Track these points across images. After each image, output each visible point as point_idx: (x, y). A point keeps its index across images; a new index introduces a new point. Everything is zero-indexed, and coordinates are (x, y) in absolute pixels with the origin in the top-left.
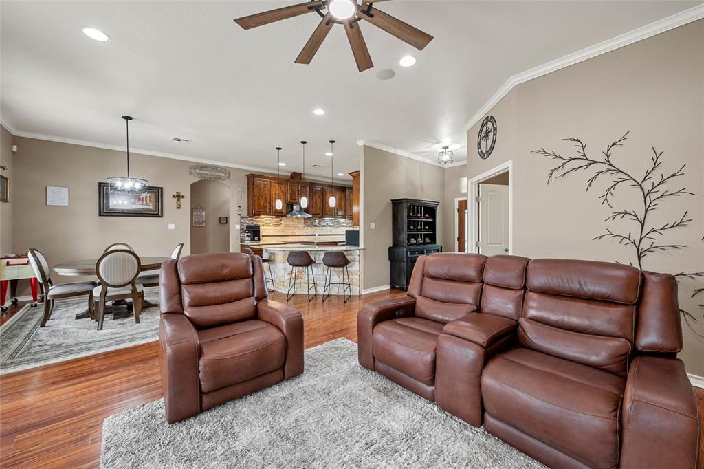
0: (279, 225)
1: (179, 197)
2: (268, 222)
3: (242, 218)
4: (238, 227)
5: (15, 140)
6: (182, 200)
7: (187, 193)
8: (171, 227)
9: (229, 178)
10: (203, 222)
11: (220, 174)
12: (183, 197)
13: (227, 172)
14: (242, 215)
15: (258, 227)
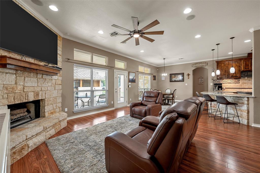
0: (238, 83)
1: (188, 75)
2: (229, 82)
3: (214, 80)
4: (212, 84)
5: (158, 68)
6: (190, 76)
7: (191, 73)
8: (186, 84)
9: (207, 65)
10: (203, 82)
11: (203, 64)
12: (190, 75)
13: (206, 63)
14: (214, 79)
15: (221, 84)
